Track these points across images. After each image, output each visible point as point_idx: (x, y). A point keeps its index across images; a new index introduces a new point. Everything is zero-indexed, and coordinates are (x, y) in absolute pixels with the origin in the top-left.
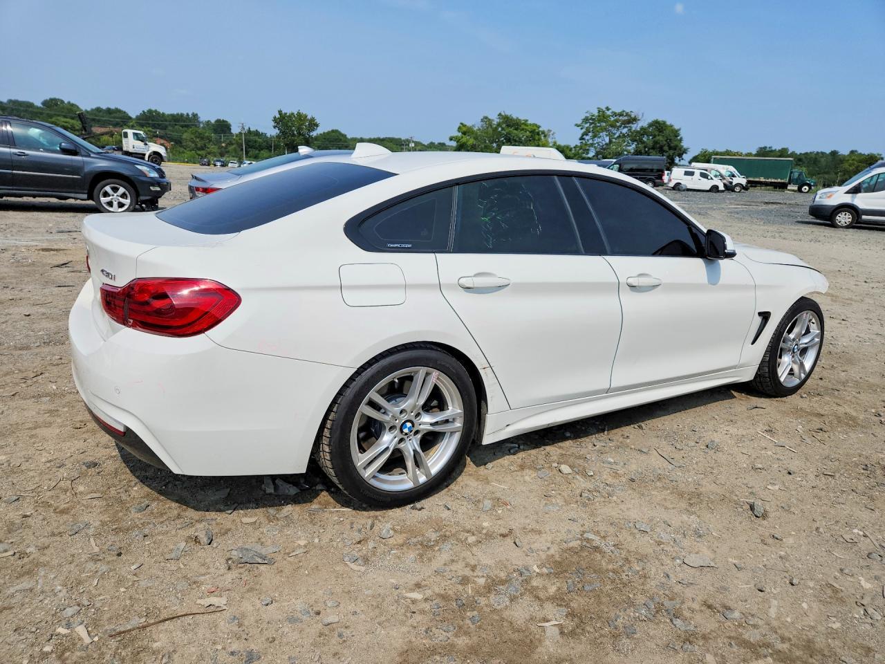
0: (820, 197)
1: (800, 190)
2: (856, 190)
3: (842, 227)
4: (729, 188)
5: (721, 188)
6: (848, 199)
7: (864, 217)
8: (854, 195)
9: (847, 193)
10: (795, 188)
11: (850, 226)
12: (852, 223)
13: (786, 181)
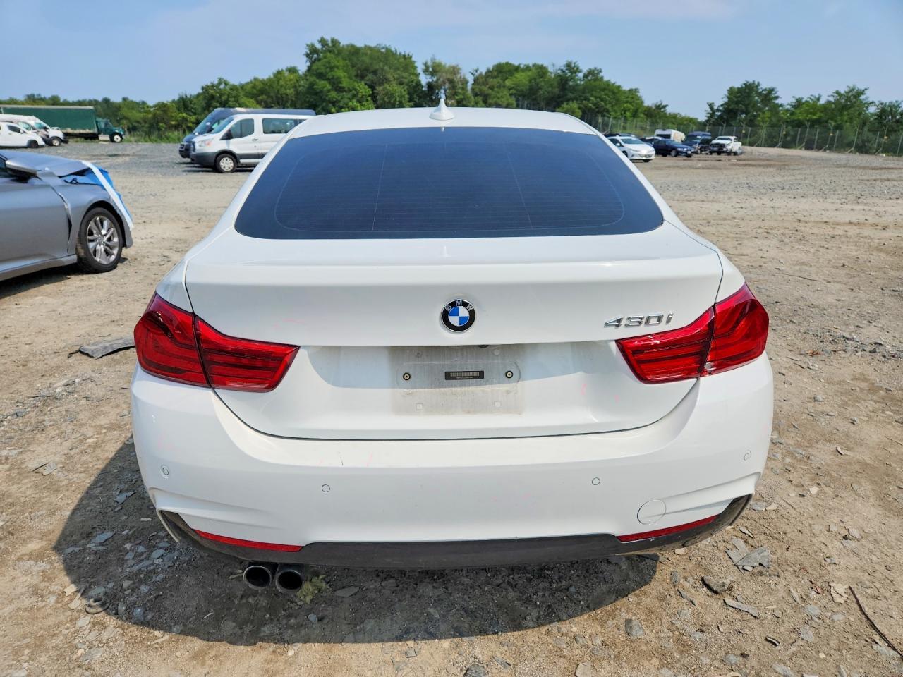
0: (200, 146)
1: (112, 140)
2: (229, 136)
3: (227, 172)
4: (49, 142)
5: (41, 142)
6: (223, 145)
7: (242, 161)
8: (228, 141)
9: (222, 139)
10: (107, 138)
11: (234, 171)
12: (234, 168)
13: (95, 131)
